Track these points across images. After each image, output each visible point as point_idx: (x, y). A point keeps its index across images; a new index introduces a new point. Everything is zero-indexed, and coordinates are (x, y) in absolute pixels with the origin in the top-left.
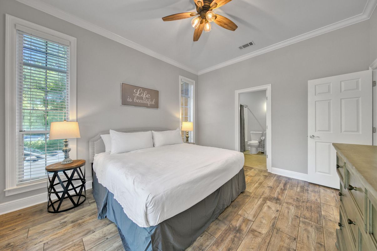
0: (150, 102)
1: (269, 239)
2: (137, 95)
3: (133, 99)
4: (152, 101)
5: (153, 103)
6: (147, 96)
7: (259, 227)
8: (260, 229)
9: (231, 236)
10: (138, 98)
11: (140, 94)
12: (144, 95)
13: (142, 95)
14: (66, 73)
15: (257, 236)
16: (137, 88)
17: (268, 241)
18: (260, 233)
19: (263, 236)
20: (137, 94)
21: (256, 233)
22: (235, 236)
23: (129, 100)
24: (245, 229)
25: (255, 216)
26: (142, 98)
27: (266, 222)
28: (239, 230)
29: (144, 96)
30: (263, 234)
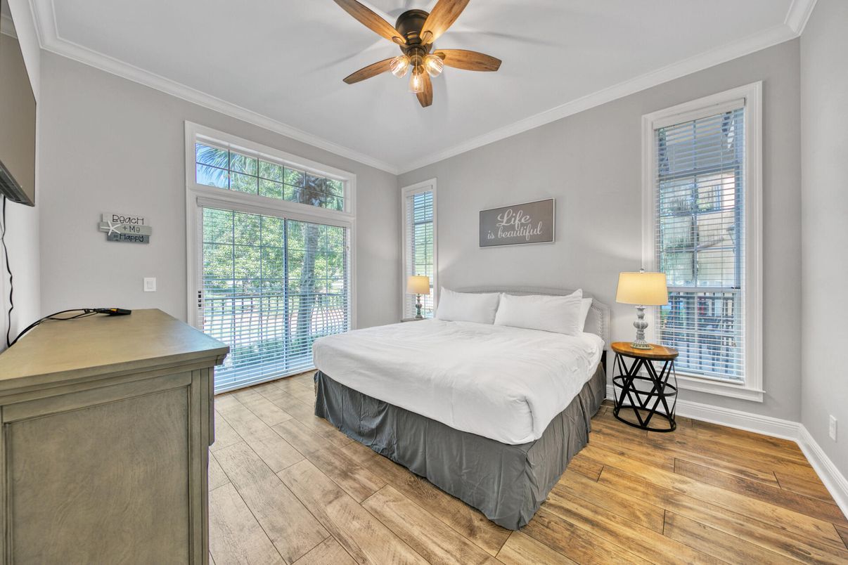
0: (529, 232)
1: (313, 511)
2: (504, 224)
3: (496, 234)
4: (534, 227)
5: (538, 231)
6: (523, 221)
7: (345, 507)
8: (338, 507)
9: (337, 463)
10: (505, 229)
11: (508, 221)
12: (518, 219)
13: (512, 222)
14: (431, 222)
15: (325, 494)
16: (502, 210)
17: (310, 507)
18: (330, 502)
19: (322, 505)
20: (502, 222)
21: (332, 497)
22: (336, 468)
23: (491, 237)
24: (346, 484)
25: (377, 515)
26: (512, 228)
27: (352, 527)
28: (345, 475)
29: (517, 221)
30: (326, 506)
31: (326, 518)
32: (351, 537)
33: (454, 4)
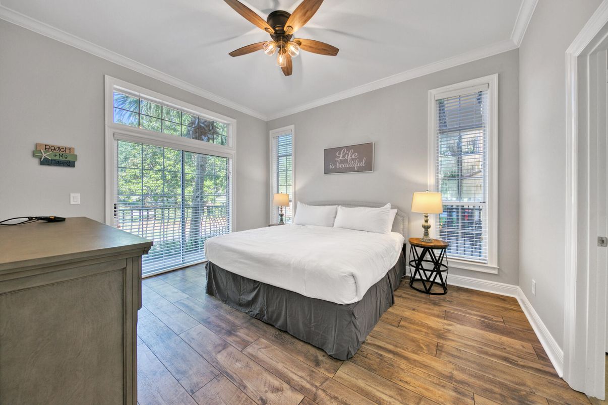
0: (357, 164)
2: (340, 158)
3: (335, 165)
4: (360, 161)
5: (363, 164)
6: (353, 157)
7: (230, 354)
8: (225, 354)
9: (224, 326)
10: (342, 162)
11: (344, 157)
12: (349, 155)
13: (346, 157)
14: (291, 155)
16: (339, 149)
17: (204, 355)
18: (220, 352)
19: (214, 354)
22: (223, 329)
23: (332, 167)
24: (230, 339)
25: (253, 358)
26: (346, 161)
27: (236, 367)
28: (230, 333)
29: (349, 157)
30: (216, 354)
31: (217, 362)
32: (235, 373)
33: (308, 11)
